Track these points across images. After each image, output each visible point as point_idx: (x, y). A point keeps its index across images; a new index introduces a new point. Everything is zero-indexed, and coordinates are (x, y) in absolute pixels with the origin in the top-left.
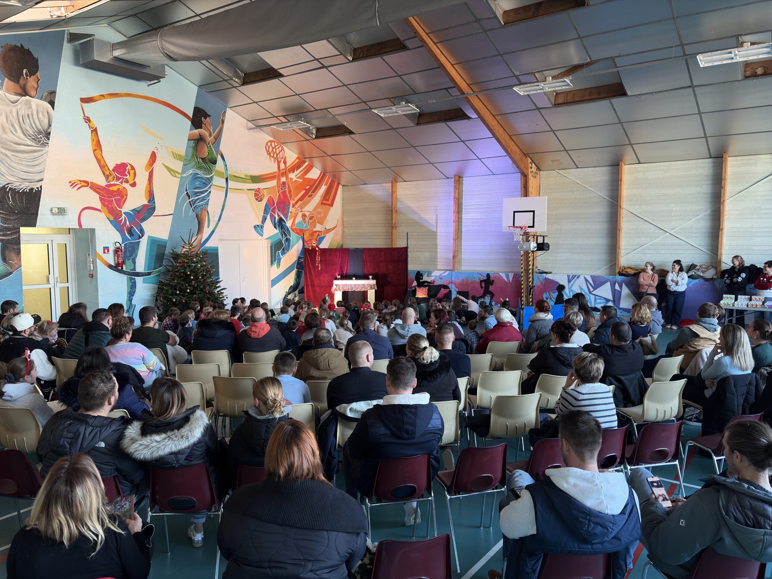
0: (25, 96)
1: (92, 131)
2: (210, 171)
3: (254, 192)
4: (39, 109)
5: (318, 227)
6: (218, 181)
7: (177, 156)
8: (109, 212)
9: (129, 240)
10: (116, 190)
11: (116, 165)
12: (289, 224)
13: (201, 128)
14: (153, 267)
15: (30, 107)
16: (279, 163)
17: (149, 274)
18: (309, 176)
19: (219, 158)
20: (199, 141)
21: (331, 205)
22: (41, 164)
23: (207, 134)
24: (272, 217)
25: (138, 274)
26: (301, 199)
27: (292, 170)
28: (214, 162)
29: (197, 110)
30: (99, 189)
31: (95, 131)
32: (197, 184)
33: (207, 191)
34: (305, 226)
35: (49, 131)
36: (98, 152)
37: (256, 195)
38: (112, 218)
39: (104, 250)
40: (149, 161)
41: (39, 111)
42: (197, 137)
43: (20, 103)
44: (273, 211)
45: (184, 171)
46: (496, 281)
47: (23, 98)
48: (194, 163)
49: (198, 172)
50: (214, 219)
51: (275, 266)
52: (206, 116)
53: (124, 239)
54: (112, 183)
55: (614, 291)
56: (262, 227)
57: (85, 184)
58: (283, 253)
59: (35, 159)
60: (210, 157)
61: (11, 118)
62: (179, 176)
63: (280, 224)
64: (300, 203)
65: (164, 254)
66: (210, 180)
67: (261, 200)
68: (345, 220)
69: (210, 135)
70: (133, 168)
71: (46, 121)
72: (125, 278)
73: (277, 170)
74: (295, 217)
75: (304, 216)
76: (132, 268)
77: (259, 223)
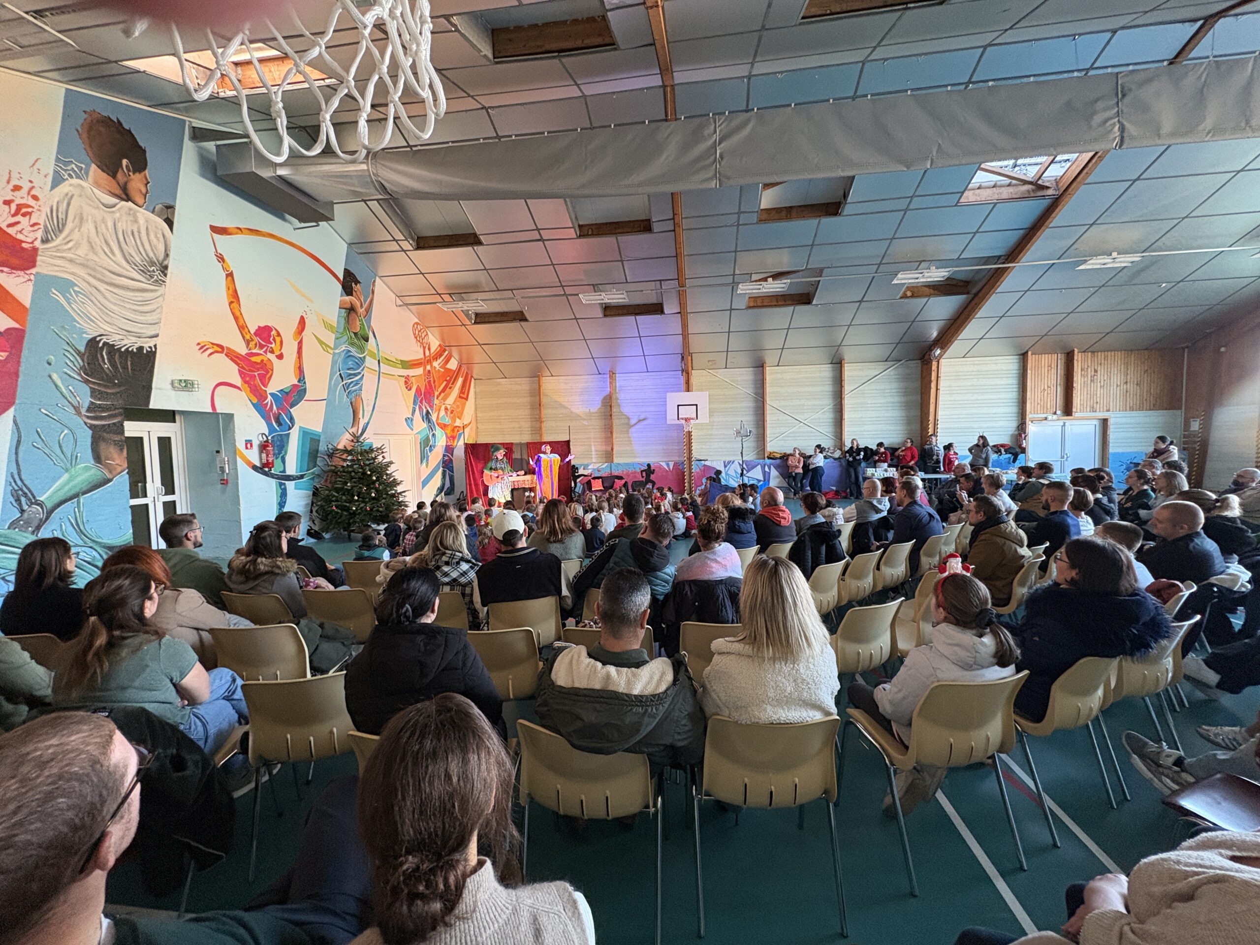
0: (127, 201)
1: (227, 276)
2: (362, 349)
3: (403, 379)
4: (150, 227)
5: (458, 423)
6: (370, 362)
7: (328, 326)
8: (251, 391)
9: (277, 431)
10: (259, 361)
11: (259, 327)
12: (434, 417)
13: (352, 295)
14: (306, 468)
15: (136, 221)
16: (424, 348)
17: (302, 477)
18: (449, 366)
19: (371, 335)
20: (351, 310)
21: (467, 399)
22: (154, 311)
23: (358, 304)
24: (420, 408)
25: (289, 478)
26: (443, 391)
27: (435, 358)
28: (367, 340)
29: (347, 273)
30: (237, 357)
31: (230, 275)
32: (350, 364)
33: (360, 373)
34: (447, 421)
35: (166, 263)
36: (235, 305)
37: (406, 383)
38: (255, 401)
39: (246, 444)
40: (298, 328)
41: (150, 230)
42: (349, 306)
43: (119, 210)
44: (421, 402)
45: (335, 348)
46: (656, 470)
47: (123, 203)
48: (346, 338)
49: (351, 349)
50: (368, 409)
51: (424, 464)
52: (357, 282)
53: (271, 429)
54: (254, 351)
55: (764, 473)
56: (412, 420)
57: (220, 350)
58: (431, 451)
59: (145, 302)
60: (361, 332)
61: (104, 231)
62: (331, 351)
63: (427, 417)
64: (442, 395)
65: (317, 451)
66: (363, 360)
67: (410, 389)
68: (479, 415)
69: (362, 306)
70: (279, 335)
71: (161, 248)
72: (273, 482)
73: (422, 356)
74: (439, 410)
75: (446, 409)
76: (282, 469)
77: (410, 416)
